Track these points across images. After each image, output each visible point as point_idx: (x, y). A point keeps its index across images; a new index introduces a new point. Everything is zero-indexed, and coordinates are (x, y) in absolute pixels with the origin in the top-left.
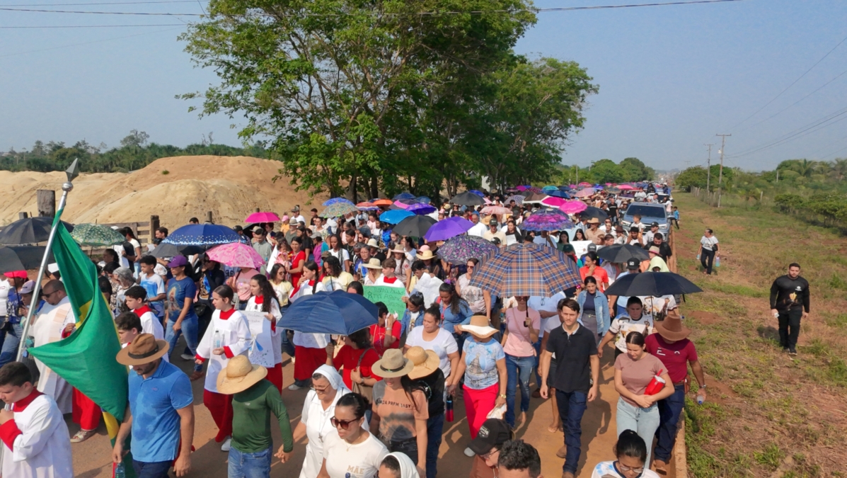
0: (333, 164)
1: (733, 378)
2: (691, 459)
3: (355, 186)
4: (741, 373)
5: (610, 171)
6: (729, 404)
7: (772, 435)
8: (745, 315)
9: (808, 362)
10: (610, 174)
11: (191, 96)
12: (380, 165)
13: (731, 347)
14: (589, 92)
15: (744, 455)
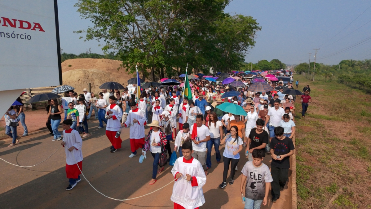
0: (144, 62)
1: (318, 155)
2: (299, 190)
3: (154, 71)
4: (321, 153)
5: (266, 65)
6: (315, 166)
7: (334, 179)
8: (323, 128)
9: (350, 148)
10: (266, 66)
11: (81, 32)
12: (165, 63)
13: (317, 141)
14: (257, 30)
15: (322, 188)
